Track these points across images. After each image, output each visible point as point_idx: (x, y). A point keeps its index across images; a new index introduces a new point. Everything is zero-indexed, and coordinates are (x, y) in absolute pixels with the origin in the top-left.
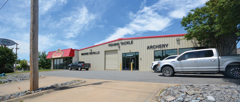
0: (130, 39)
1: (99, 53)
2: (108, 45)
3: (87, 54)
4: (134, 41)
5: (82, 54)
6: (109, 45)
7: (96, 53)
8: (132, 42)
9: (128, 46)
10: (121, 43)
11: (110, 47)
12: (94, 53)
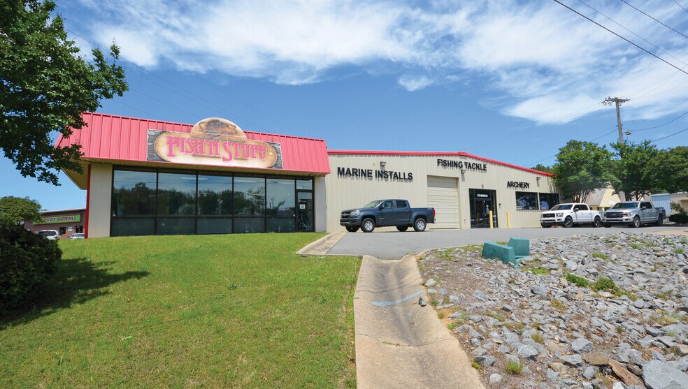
0: (482, 160)
1: (410, 177)
2: (435, 159)
3: (366, 174)
4: (489, 166)
5: (341, 172)
6: (439, 163)
7: (402, 176)
8: (485, 169)
9: (477, 172)
10: (466, 163)
11: (440, 166)
12: (396, 176)
